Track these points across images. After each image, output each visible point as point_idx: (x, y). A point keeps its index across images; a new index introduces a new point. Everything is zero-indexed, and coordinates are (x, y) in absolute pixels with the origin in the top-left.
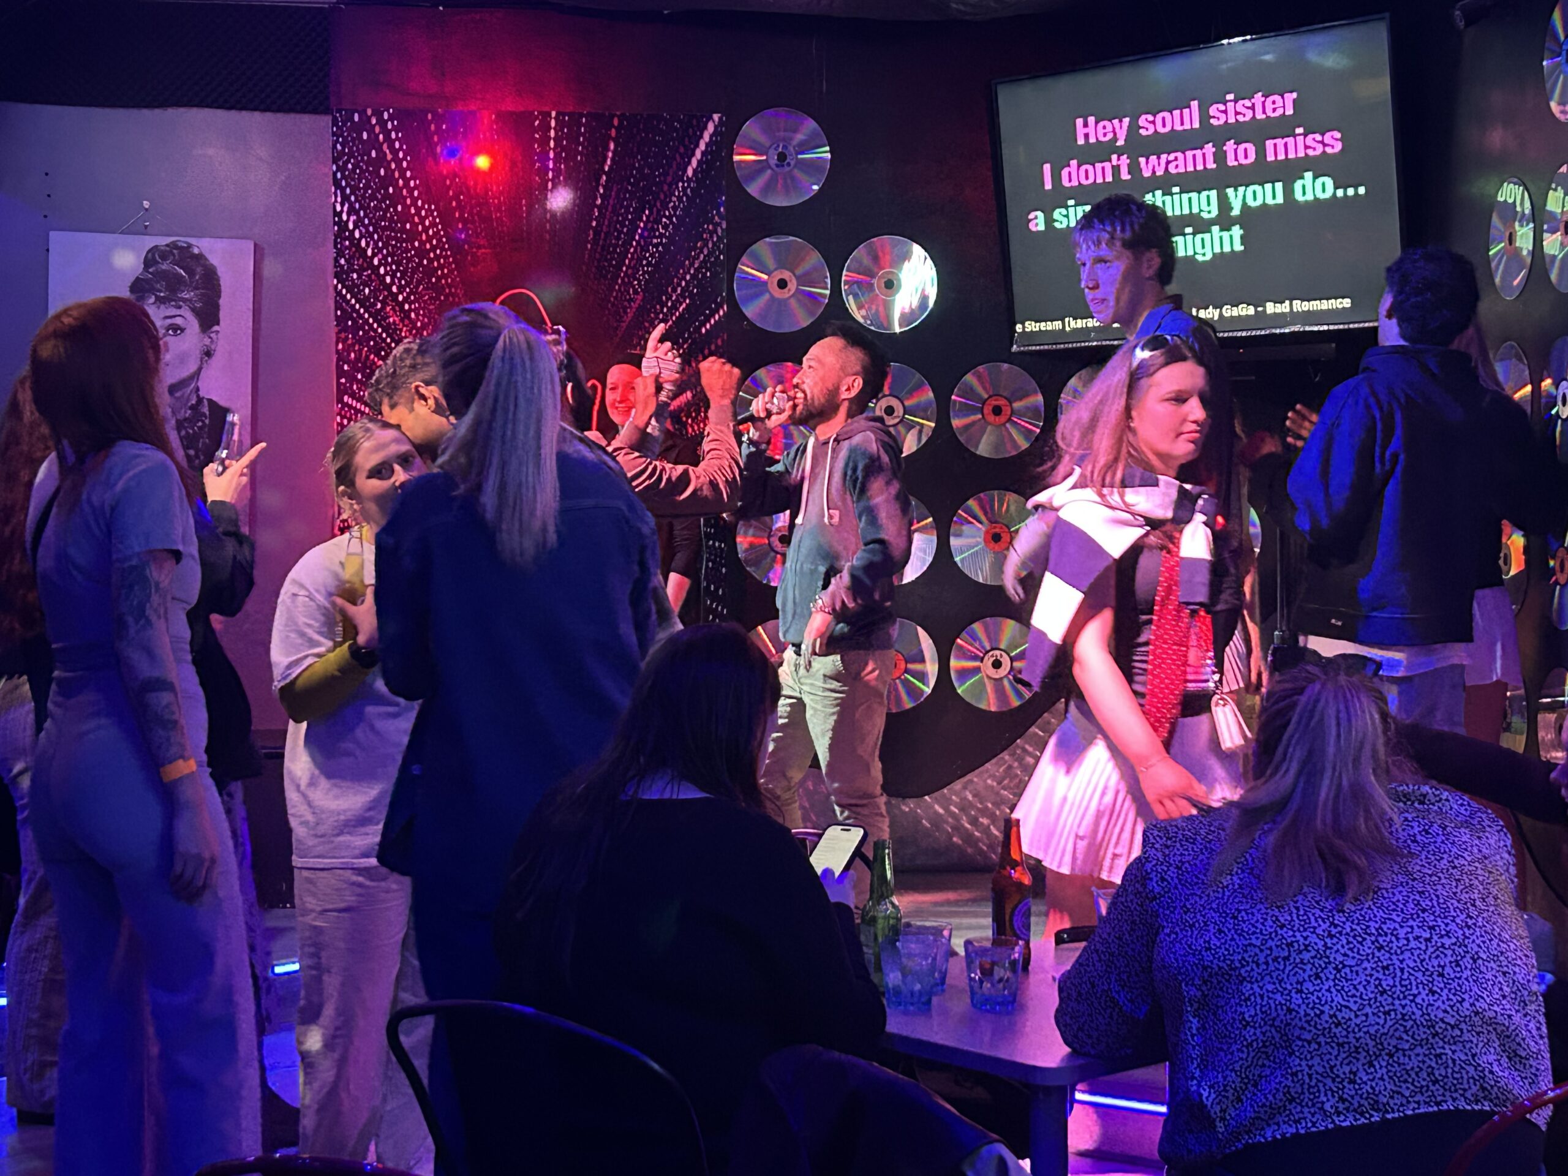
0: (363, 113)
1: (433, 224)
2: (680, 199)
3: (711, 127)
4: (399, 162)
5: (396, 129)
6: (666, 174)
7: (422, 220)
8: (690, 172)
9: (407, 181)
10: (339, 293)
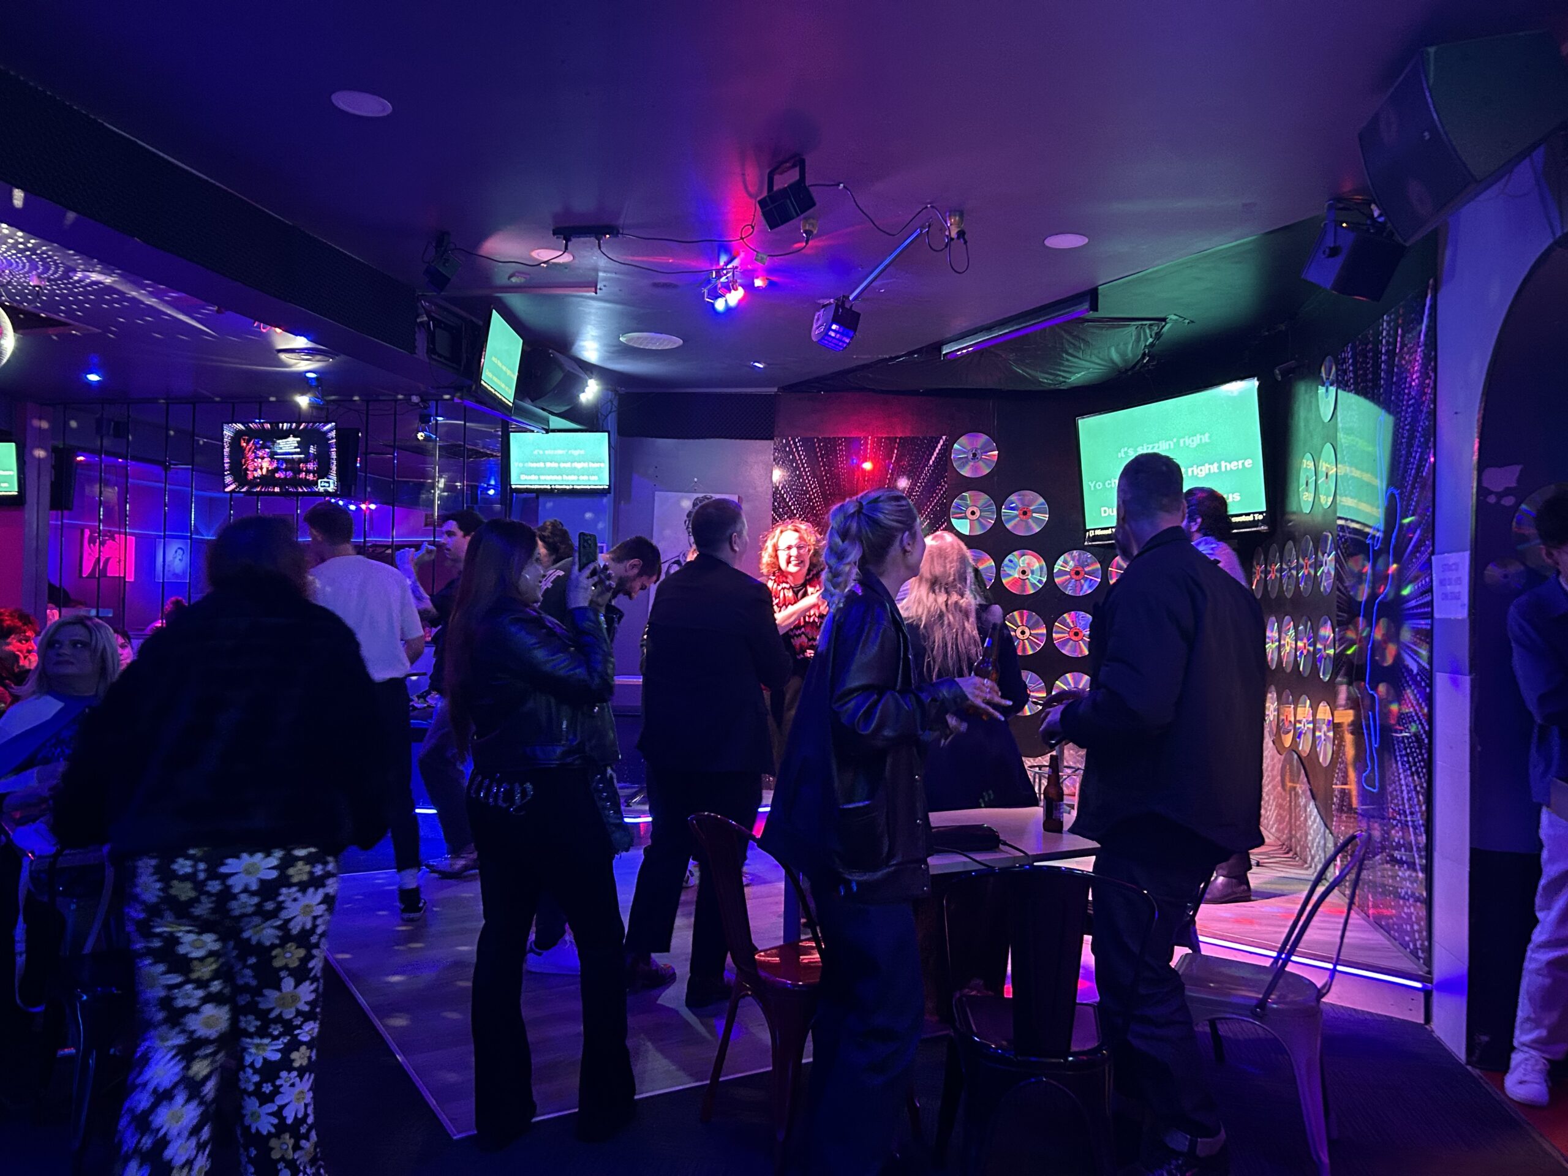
0: (787, 439)
1: (815, 487)
2: (926, 474)
3: (941, 442)
4: (801, 460)
5: (801, 446)
6: (920, 464)
7: (811, 485)
8: (931, 462)
9: (805, 469)
10: (774, 518)
